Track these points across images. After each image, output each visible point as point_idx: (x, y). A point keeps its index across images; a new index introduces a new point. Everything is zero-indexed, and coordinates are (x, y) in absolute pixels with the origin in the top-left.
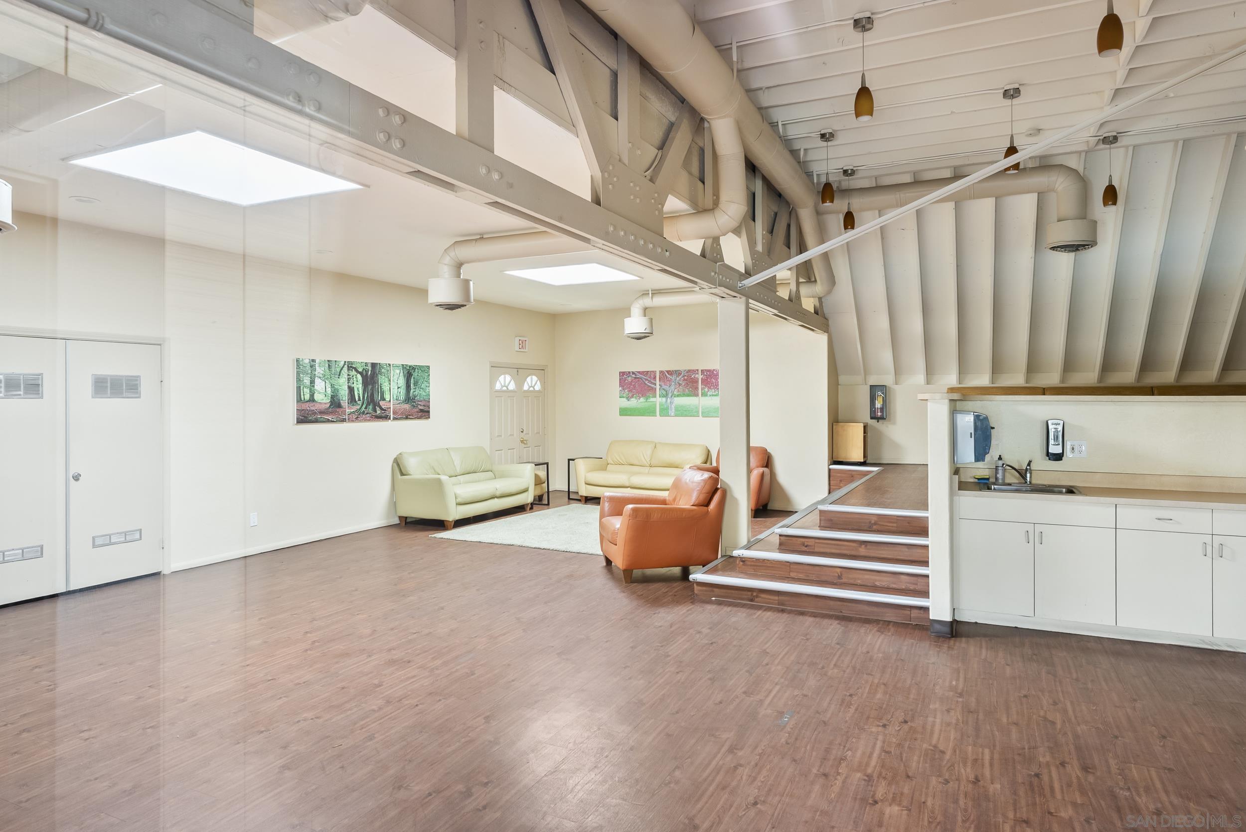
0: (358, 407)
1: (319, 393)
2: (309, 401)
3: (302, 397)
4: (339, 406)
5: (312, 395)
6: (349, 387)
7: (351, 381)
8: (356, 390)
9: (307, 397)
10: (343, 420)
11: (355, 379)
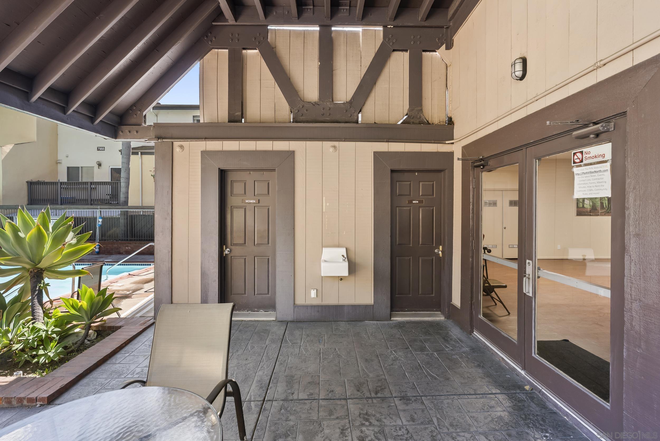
0: (605, 210)
1: (587, 205)
2: (582, 207)
3: (579, 206)
4: (596, 209)
5: (583, 206)
6: (601, 203)
7: (602, 200)
8: (604, 203)
9: (581, 206)
10: (598, 215)
11: (604, 199)
